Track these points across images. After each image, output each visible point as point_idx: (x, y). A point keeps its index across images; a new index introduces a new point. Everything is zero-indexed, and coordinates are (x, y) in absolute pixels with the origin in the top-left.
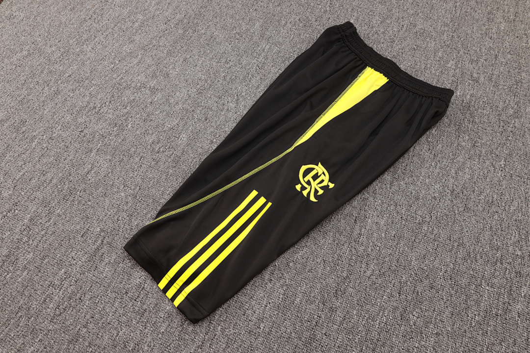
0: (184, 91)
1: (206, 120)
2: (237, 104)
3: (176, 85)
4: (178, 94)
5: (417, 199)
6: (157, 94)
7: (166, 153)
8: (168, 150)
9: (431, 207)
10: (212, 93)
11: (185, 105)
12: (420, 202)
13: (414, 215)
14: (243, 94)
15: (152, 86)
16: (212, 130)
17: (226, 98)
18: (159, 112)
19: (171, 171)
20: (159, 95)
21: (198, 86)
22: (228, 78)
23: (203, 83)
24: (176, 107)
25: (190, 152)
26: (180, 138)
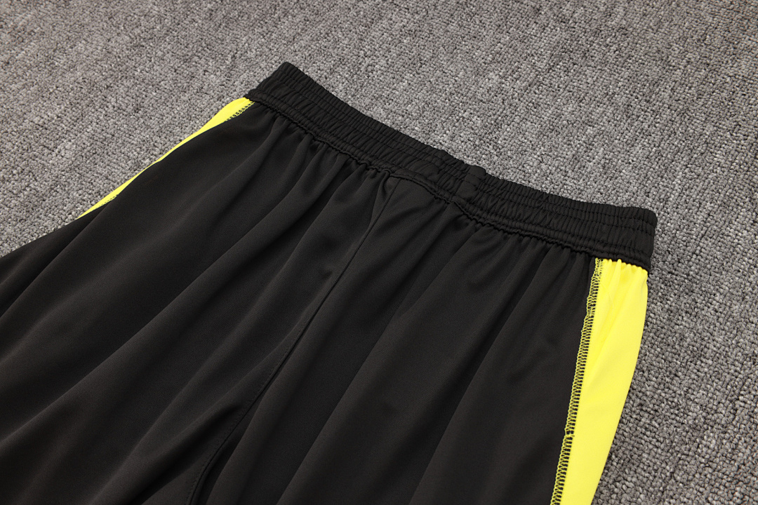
0: (99, 41)
1: (137, 110)
2: (229, 77)
3: (82, 26)
4: (80, 46)
5: (698, 355)
6: (28, 44)
7: (10, 186)
8: (17, 177)
9: (738, 382)
10: (169, 47)
11: (90, 73)
12: (707, 365)
13: (682, 402)
14: (251, 55)
15: (21, 24)
16: (146, 135)
17: (203, 61)
18: (19, 85)
19: (9, 230)
20: (32, 47)
21: (137, 31)
22: (219, 16)
23: (152, 24)
24: (68, 75)
25: (74, 184)
26: (57, 151)
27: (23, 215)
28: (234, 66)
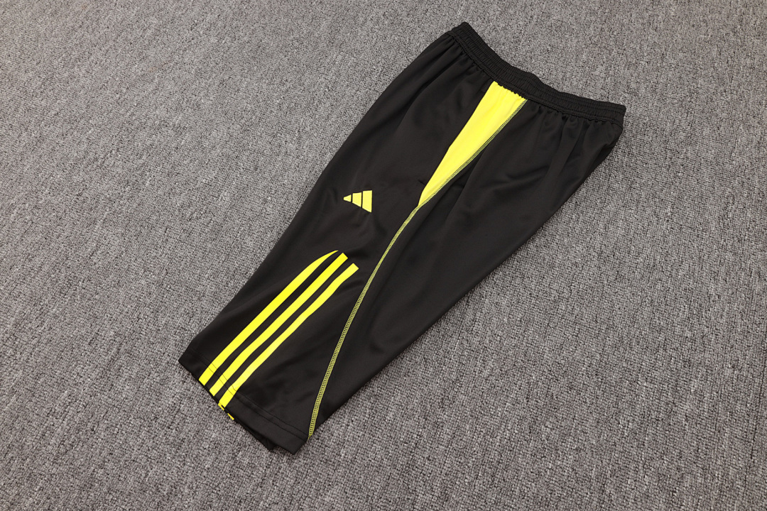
27: (214, 236)
28: (300, 138)
